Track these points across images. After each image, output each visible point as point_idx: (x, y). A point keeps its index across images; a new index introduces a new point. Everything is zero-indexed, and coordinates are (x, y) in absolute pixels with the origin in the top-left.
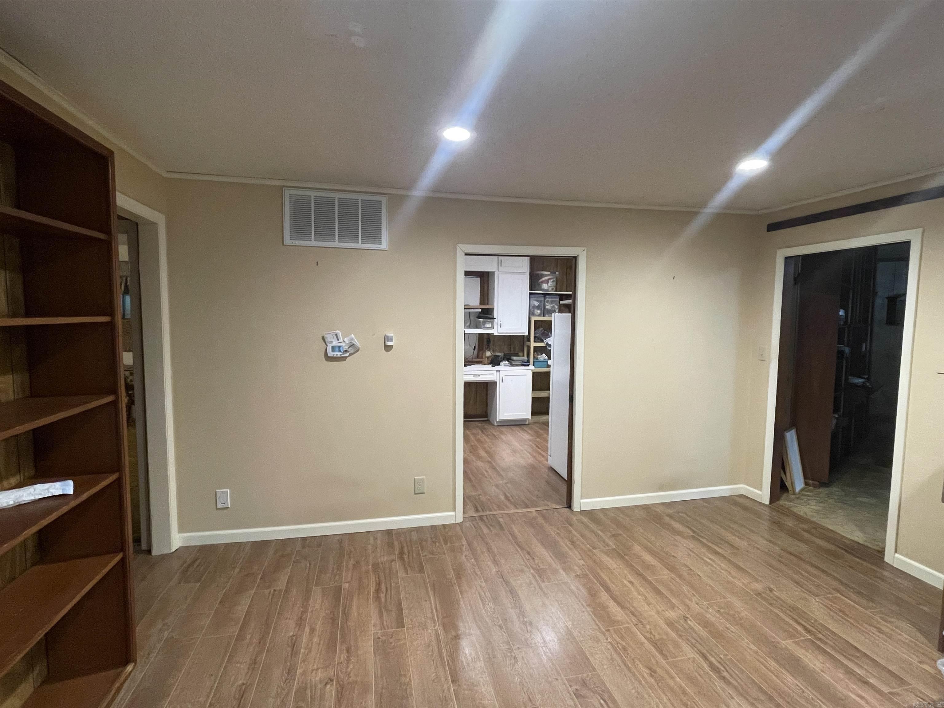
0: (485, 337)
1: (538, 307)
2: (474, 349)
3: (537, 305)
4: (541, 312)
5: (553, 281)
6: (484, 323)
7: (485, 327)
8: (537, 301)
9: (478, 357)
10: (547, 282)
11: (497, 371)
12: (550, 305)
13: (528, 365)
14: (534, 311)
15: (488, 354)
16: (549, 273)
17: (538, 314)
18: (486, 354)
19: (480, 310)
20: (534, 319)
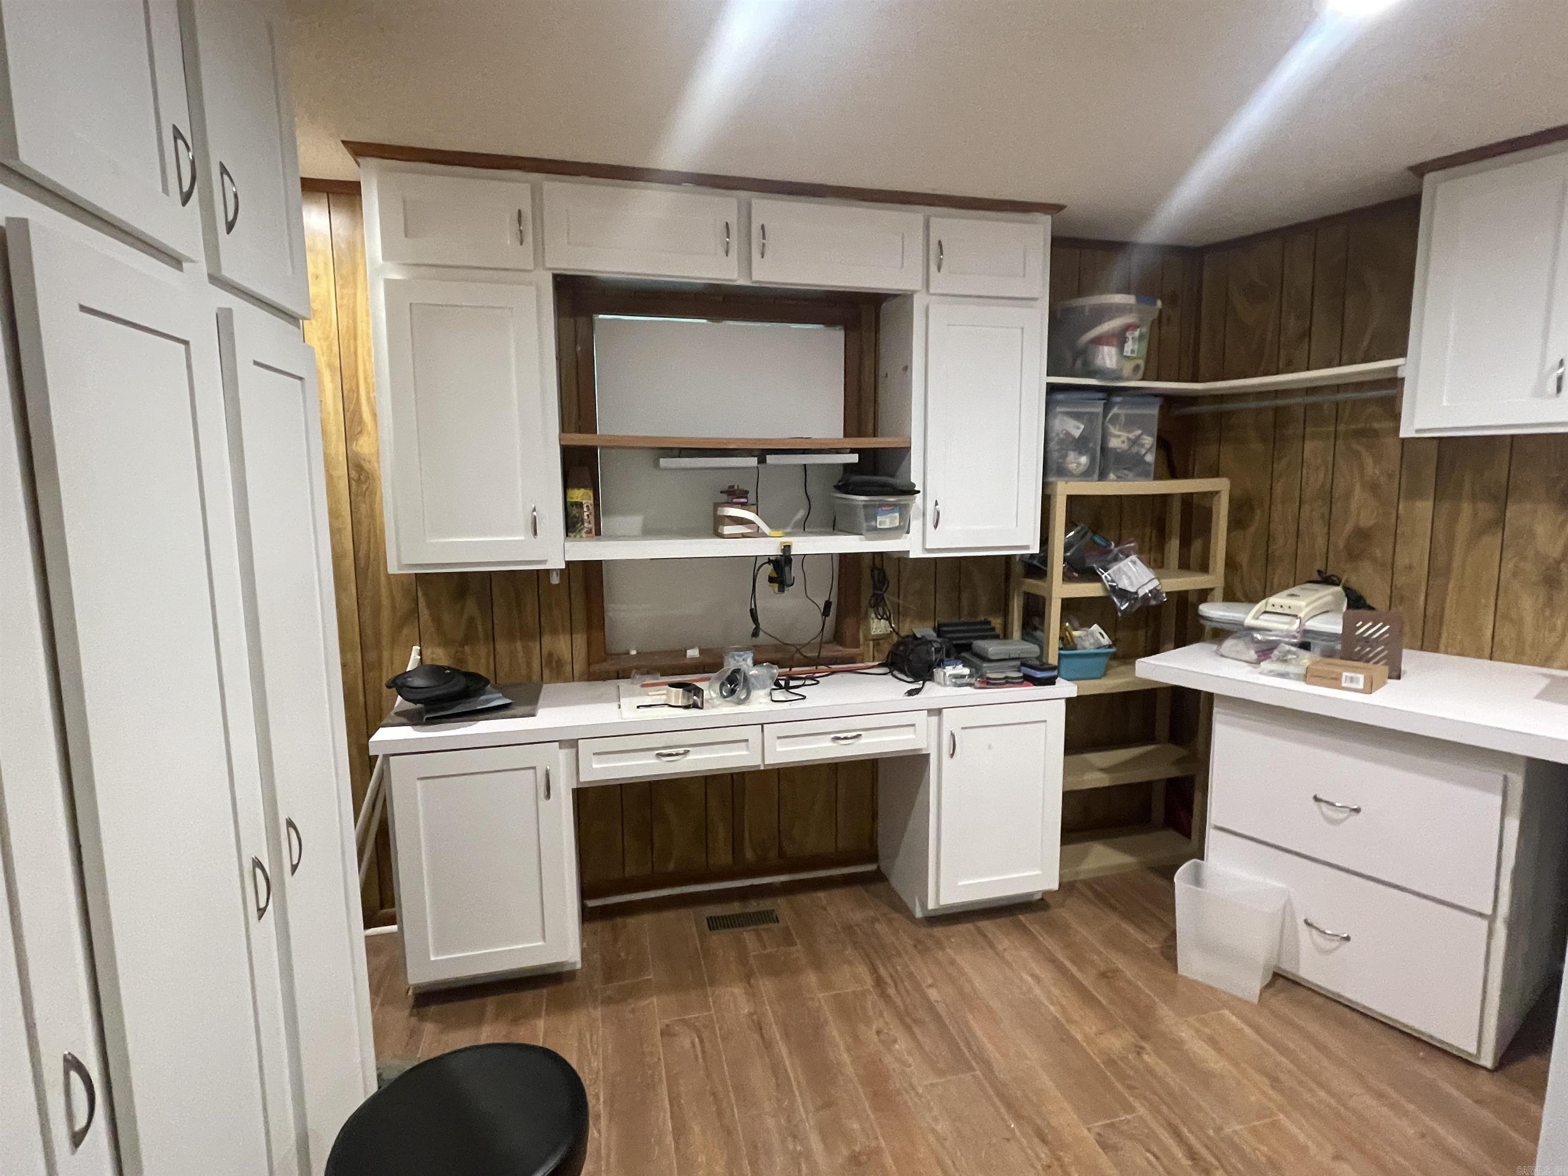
0: (866, 563)
1: (1080, 444)
2: (826, 612)
3: (1077, 433)
4: (1092, 460)
5: (1141, 337)
6: (871, 512)
7: (876, 529)
8: (1077, 416)
9: (838, 637)
10: (1119, 338)
11: (931, 712)
12: (1124, 435)
13: (1051, 681)
14: (1065, 457)
15: (878, 626)
16: (1130, 299)
17: (1082, 469)
18: (868, 629)
19: (854, 458)
20: (1064, 489)
